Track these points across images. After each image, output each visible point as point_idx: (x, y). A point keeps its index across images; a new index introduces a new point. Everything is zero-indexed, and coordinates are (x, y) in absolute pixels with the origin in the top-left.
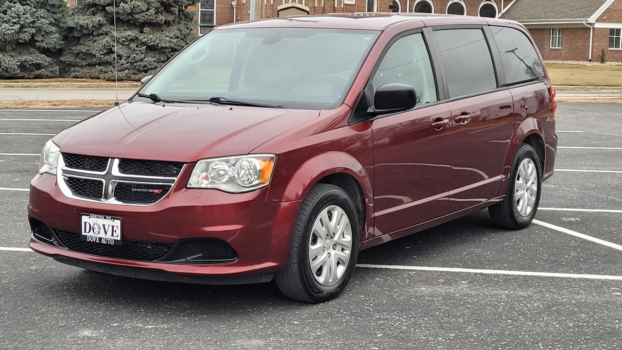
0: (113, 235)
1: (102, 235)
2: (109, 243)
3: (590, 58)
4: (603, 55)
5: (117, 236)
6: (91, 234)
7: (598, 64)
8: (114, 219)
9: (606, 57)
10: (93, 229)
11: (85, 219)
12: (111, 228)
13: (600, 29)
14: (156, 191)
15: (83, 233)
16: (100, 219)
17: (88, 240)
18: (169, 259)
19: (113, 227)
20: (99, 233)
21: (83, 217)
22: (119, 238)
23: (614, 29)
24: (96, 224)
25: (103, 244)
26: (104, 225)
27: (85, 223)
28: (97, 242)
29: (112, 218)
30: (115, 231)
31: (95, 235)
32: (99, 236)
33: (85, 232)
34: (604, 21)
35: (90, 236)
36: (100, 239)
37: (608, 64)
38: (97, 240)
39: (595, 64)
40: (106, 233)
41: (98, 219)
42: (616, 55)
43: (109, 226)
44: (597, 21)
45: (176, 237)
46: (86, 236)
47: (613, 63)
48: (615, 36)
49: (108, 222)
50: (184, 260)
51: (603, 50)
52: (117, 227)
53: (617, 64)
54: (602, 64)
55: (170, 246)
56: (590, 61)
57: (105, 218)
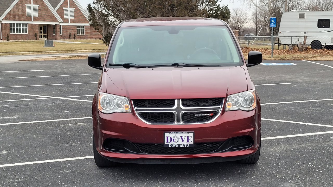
0: (188, 142)
1: (180, 142)
2: (186, 146)
3: (1, 38)
4: (8, 36)
5: (192, 141)
6: (172, 142)
7: (6, 41)
8: (189, 132)
9: (9, 38)
10: (173, 140)
11: (167, 135)
12: (186, 138)
13: (5, 24)
14: (210, 115)
15: (166, 143)
16: (178, 134)
17: (170, 147)
18: (220, 150)
19: (188, 137)
20: (178, 142)
21: (165, 134)
22: (192, 143)
23: (12, 24)
24: (176, 137)
25: (181, 147)
26: (181, 137)
27: (167, 137)
28: (177, 146)
29: (187, 132)
30: (190, 139)
31: (175, 143)
32: (179, 143)
33: (167, 142)
34: (7, 20)
35: (171, 144)
36: (179, 145)
37: (11, 41)
38: (177, 145)
39: (4, 41)
40: (183, 141)
41: (177, 134)
42: (14, 36)
43: (185, 137)
44: (3, 19)
45: (226, 138)
46: (169, 144)
47: (13, 41)
48: (12, 27)
49: (185, 135)
50: (227, 149)
51: (7, 34)
52: (191, 137)
53: (15, 41)
54: (8, 41)
55: (220, 143)
56: (1, 40)
57: (182, 133)
